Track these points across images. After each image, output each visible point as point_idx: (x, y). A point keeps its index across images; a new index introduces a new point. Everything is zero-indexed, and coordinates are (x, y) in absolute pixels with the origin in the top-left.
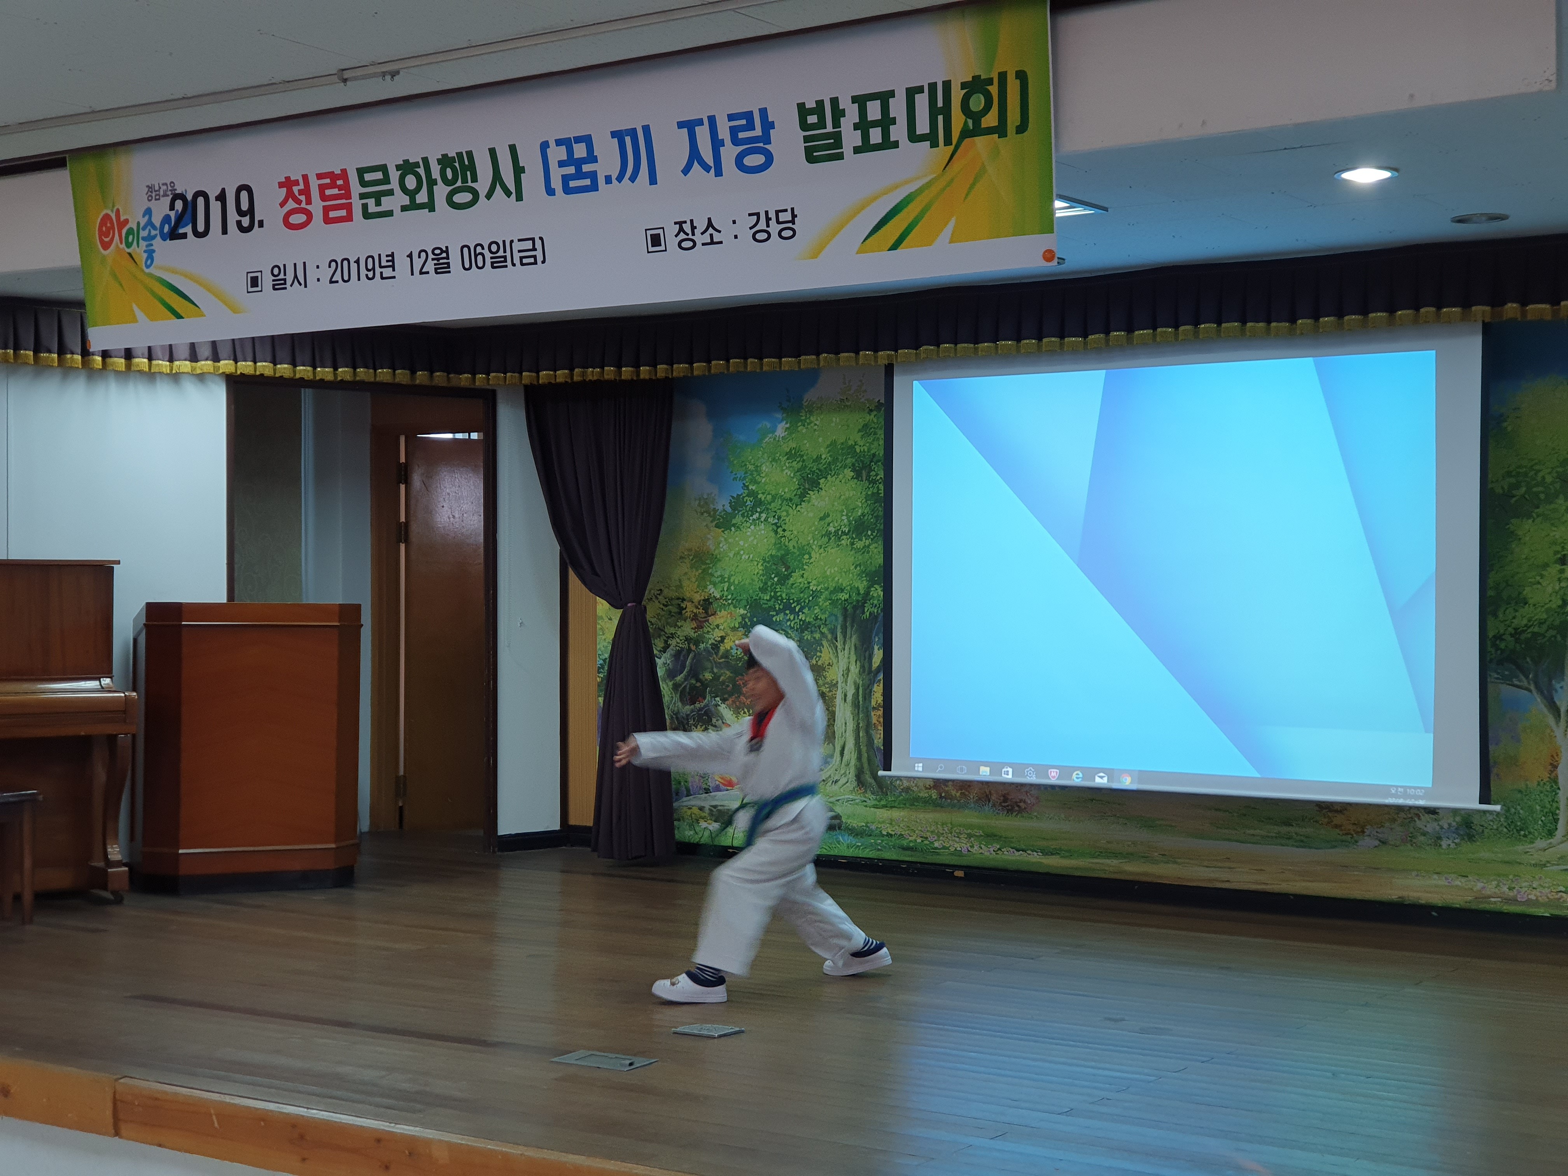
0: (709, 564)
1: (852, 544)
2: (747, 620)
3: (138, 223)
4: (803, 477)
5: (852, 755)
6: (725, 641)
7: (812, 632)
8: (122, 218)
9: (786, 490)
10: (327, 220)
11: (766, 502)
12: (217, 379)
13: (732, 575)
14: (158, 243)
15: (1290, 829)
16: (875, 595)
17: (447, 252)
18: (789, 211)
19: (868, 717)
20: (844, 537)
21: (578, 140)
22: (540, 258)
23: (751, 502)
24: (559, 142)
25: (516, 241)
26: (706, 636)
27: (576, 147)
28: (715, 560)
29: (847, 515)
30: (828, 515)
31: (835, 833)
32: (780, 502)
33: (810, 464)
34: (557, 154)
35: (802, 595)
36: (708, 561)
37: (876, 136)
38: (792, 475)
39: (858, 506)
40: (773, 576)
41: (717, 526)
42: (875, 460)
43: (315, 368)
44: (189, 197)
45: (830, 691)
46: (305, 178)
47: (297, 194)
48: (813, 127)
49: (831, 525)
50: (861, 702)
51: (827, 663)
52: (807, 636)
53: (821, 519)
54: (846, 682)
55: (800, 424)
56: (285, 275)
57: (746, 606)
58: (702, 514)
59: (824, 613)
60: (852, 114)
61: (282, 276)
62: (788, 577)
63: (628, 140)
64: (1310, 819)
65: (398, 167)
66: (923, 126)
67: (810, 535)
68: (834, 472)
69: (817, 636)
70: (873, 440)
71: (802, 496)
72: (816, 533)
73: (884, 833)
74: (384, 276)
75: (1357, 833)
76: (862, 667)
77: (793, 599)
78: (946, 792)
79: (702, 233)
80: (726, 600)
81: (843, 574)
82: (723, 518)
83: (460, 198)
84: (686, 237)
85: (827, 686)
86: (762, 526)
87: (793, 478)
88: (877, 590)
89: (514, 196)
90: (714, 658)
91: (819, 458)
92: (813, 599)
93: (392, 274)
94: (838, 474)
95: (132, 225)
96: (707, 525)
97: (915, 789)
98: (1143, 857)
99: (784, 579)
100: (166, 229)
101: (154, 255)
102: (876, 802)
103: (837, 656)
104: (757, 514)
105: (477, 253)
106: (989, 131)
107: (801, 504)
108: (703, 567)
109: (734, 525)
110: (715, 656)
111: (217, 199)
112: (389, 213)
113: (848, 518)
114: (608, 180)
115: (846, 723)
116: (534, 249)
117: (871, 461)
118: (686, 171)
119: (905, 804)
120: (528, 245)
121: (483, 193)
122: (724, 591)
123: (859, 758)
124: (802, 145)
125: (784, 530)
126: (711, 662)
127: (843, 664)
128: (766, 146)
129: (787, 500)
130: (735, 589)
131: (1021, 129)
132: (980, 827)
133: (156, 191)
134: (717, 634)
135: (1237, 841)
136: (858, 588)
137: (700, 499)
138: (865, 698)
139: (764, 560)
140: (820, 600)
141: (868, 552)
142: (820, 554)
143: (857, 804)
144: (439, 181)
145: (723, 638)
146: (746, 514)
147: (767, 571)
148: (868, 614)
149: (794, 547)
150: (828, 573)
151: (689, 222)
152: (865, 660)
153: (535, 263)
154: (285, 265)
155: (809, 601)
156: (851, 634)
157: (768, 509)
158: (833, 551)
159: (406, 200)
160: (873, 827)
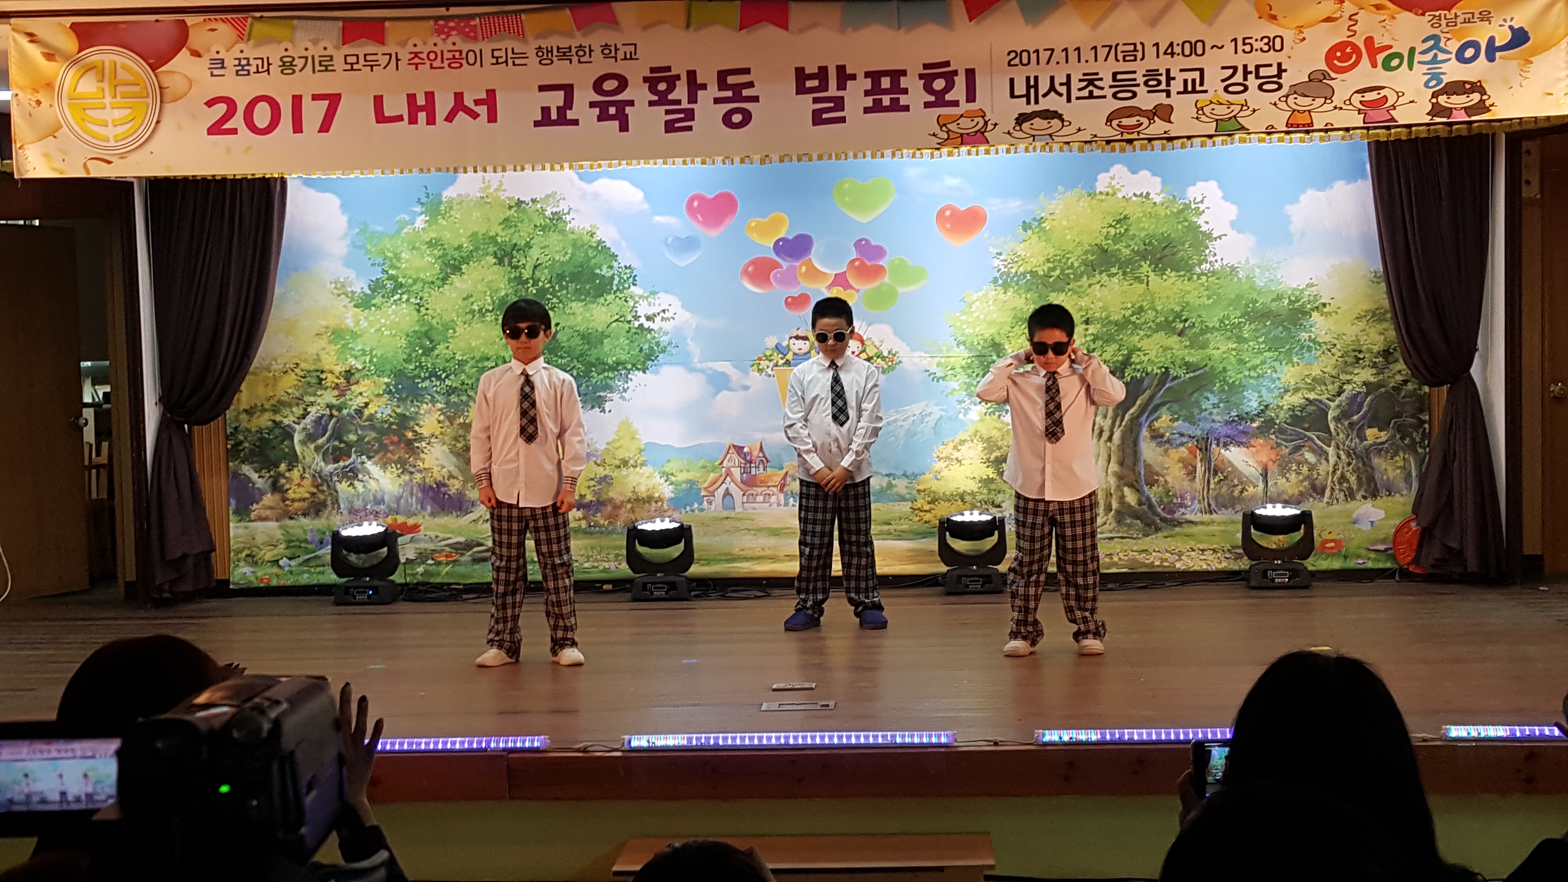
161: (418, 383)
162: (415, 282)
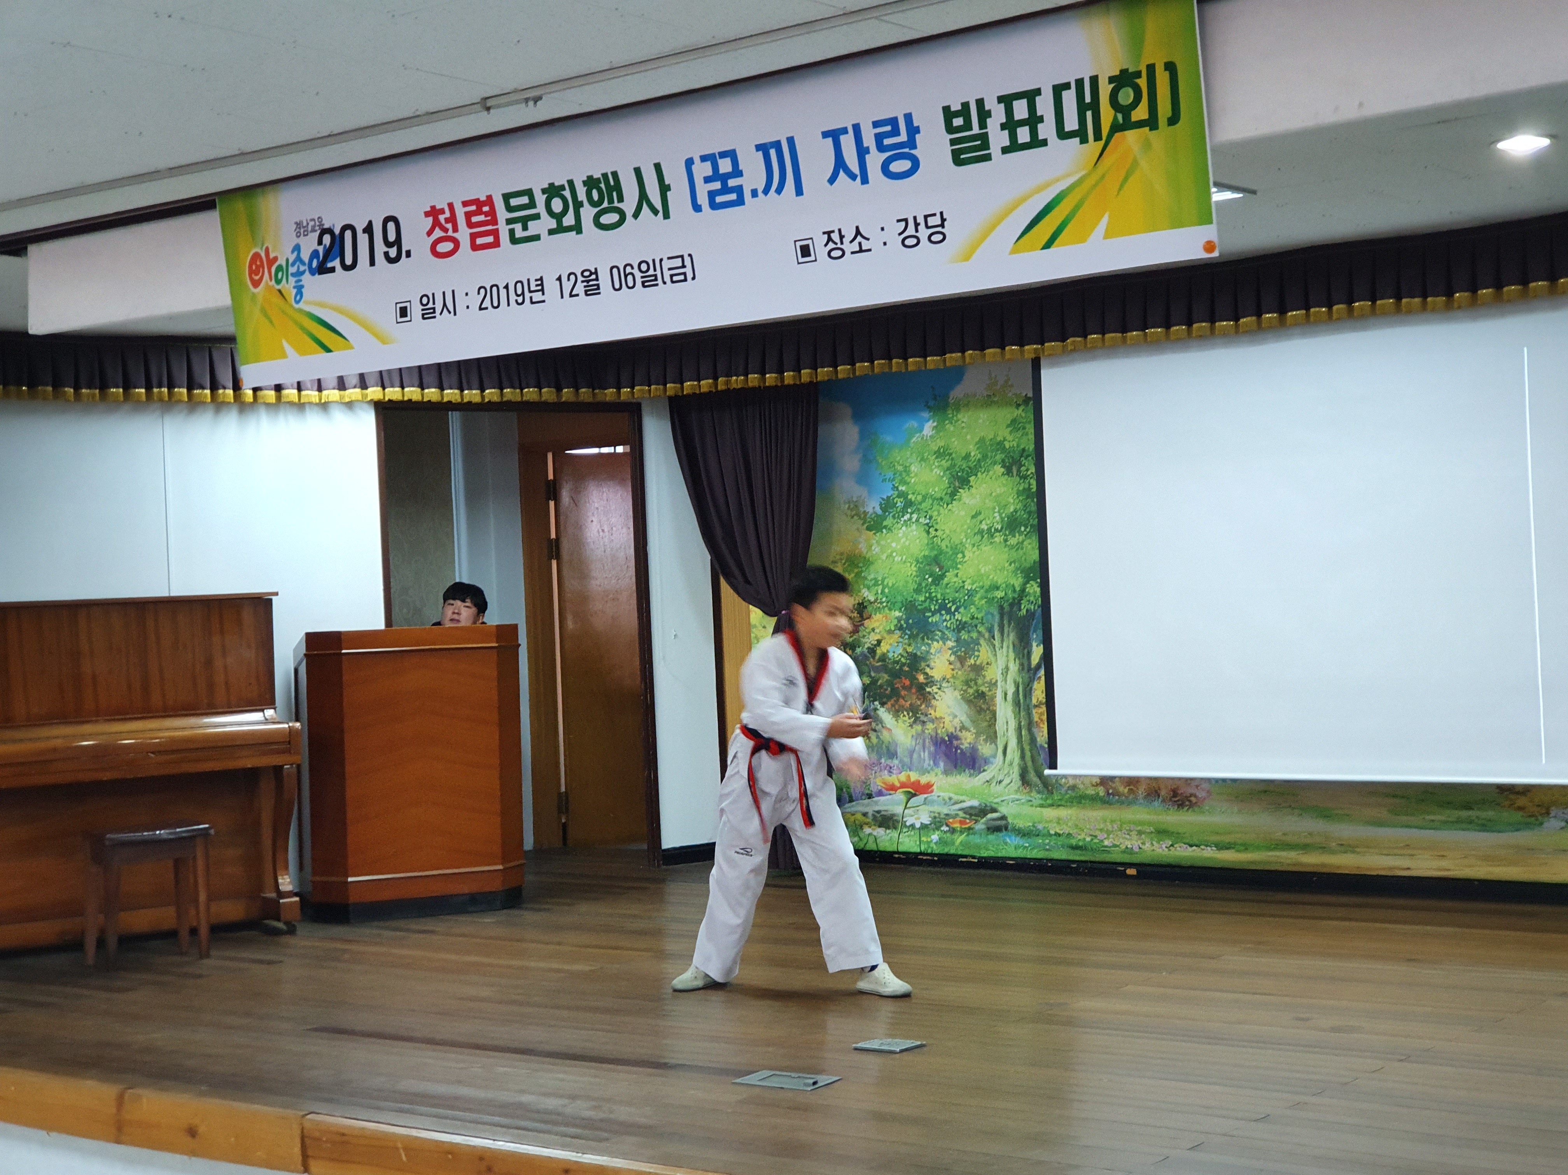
0: (861, 567)
1: (1006, 541)
2: (902, 622)
3: (287, 260)
4: (953, 476)
5: (1016, 752)
6: (882, 644)
7: (969, 632)
8: (272, 256)
9: (936, 489)
10: (475, 247)
11: (916, 502)
12: (366, 406)
13: (885, 578)
14: (307, 278)
15: (1470, 813)
16: (1031, 591)
17: (596, 273)
18: (938, 215)
19: (1029, 715)
20: (997, 534)
21: (723, 155)
22: (690, 276)
23: (902, 503)
24: (704, 158)
25: (665, 259)
26: (862, 639)
27: (720, 162)
28: (868, 563)
29: (999, 512)
30: (980, 513)
31: (1000, 834)
32: (931, 502)
33: (959, 462)
34: (702, 170)
35: (957, 595)
36: (861, 565)
37: (1023, 134)
38: (942, 474)
39: (1009, 503)
40: (927, 577)
41: (869, 529)
42: (1025, 454)
43: (462, 391)
44: (337, 231)
45: (990, 690)
46: (451, 206)
47: (443, 221)
48: (959, 129)
49: (983, 522)
50: (1022, 701)
51: (985, 663)
52: (964, 635)
53: (973, 517)
54: (1006, 681)
55: (947, 422)
56: (434, 303)
57: (900, 609)
58: (852, 517)
59: (981, 611)
60: (998, 115)
61: (430, 305)
62: (943, 576)
63: (773, 152)
64: (1492, 802)
65: (544, 191)
66: (1071, 123)
67: (963, 534)
68: (983, 469)
69: (974, 635)
70: (1022, 435)
71: (953, 495)
72: (969, 531)
73: (1052, 832)
74: (534, 300)
75: (1541, 815)
76: (1022, 665)
77: (948, 599)
78: (1114, 789)
79: (851, 242)
80: (881, 603)
81: (998, 571)
82: (873, 519)
83: (605, 219)
84: (834, 246)
85: (986, 685)
86: (914, 527)
87: (943, 477)
88: (1032, 586)
89: (661, 214)
90: (870, 663)
91: (967, 457)
92: (968, 597)
93: (542, 298)
94: (988, 472)
95: (282, 261)
96: (858, 529)
97: (1081, 786)
98: (1321, 848)
99: (938, 580)
100: (315, 264)
101: (303, 290)
102: (1042, 802)
103: (995, 655)
104: (908, 515)
105: (627, 272)
106: (1140, 124)
107: (952, 503)
108: (856, 570)
109: (885, 527)
110: (872, 660)
111: (364, 231)
112: (537, 238)
113: (1000, 515)
114: (754, 193)
115: (1007, 722)
116: (684, 266)
117: (1021, 456)
118: (832, 180)
119: (1072, 802)
120: (678, 262)
121: (629, 212)
122: (878, 593)
123: (1023, 757)
124: (948, 149)
125: (936, 530)
126: (868, 666)
127: (1001, 663)
128: (913, 152)
129: (937, 499)
130: (889, 592)
131: (1173, 120)
132: (1150, 824)
133: (304, 227)
134: (873, 638)
135: (1416, 827)
136: (1013, 585)
137: (849, 502)
138: (1025, 696)
139: (918, 562)
140: (976, 599)
141: (1022, 549)
142: (974, 552)
143: (1023, 804)
144: (586, 203)
145: (879, 642)
146: (897, 515)
147: (921, 572)
148: (1024, 611)
149: (947, 546)
150: (983, 571)
151: (837, 232)
152: (1023, 656)
153: (685, 280)
154: (433, 294)
155: (965, 600)
156: (1009, 631)
157: (918, 510)
158: (986, 548)
159: (553, 224)
160: (1040, 827)
161: (929, 617)
162: (924, 498)
